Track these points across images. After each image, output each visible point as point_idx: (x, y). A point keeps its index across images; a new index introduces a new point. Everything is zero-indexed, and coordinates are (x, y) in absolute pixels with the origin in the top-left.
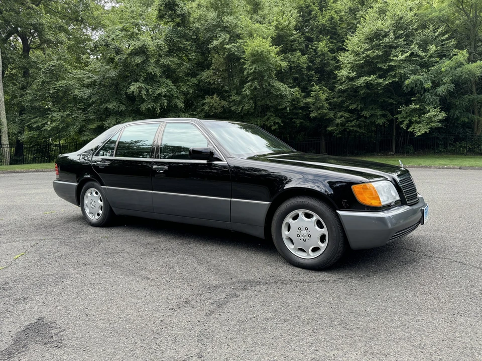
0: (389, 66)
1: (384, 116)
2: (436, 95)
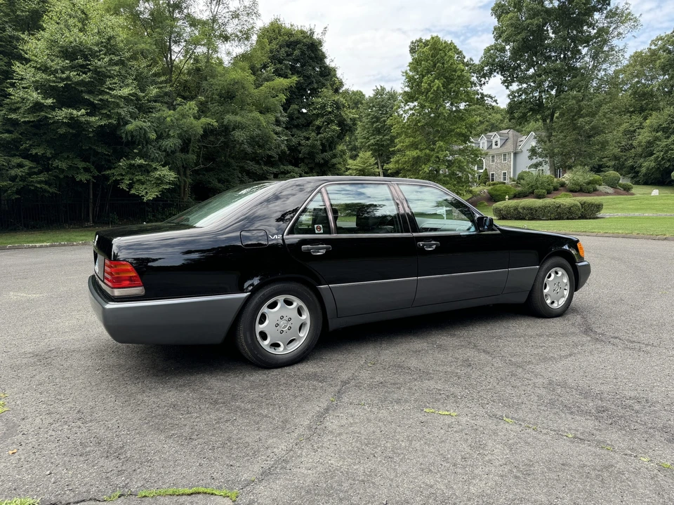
0: (101, 100)
1: (87, 170)
2: (159, 149)
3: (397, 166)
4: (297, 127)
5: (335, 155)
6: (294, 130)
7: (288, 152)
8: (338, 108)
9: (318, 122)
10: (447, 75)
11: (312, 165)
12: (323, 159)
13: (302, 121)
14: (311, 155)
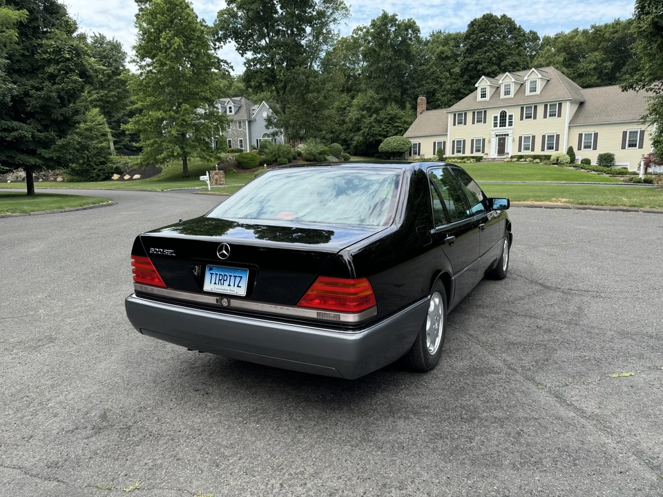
3: (137, 127)
4: (19, 72)
5: (77, 111)
6: (16, 76)
7: (11, 104)
8: (78, 55)
9: (51, 69)
10: (186, 34)
11: (48, 122)
12: (62, 115)
13: (25, 65)
14: (45, 109)
